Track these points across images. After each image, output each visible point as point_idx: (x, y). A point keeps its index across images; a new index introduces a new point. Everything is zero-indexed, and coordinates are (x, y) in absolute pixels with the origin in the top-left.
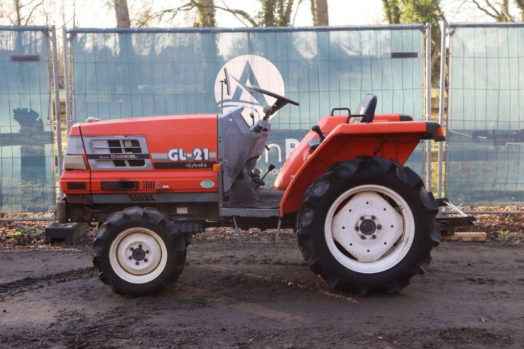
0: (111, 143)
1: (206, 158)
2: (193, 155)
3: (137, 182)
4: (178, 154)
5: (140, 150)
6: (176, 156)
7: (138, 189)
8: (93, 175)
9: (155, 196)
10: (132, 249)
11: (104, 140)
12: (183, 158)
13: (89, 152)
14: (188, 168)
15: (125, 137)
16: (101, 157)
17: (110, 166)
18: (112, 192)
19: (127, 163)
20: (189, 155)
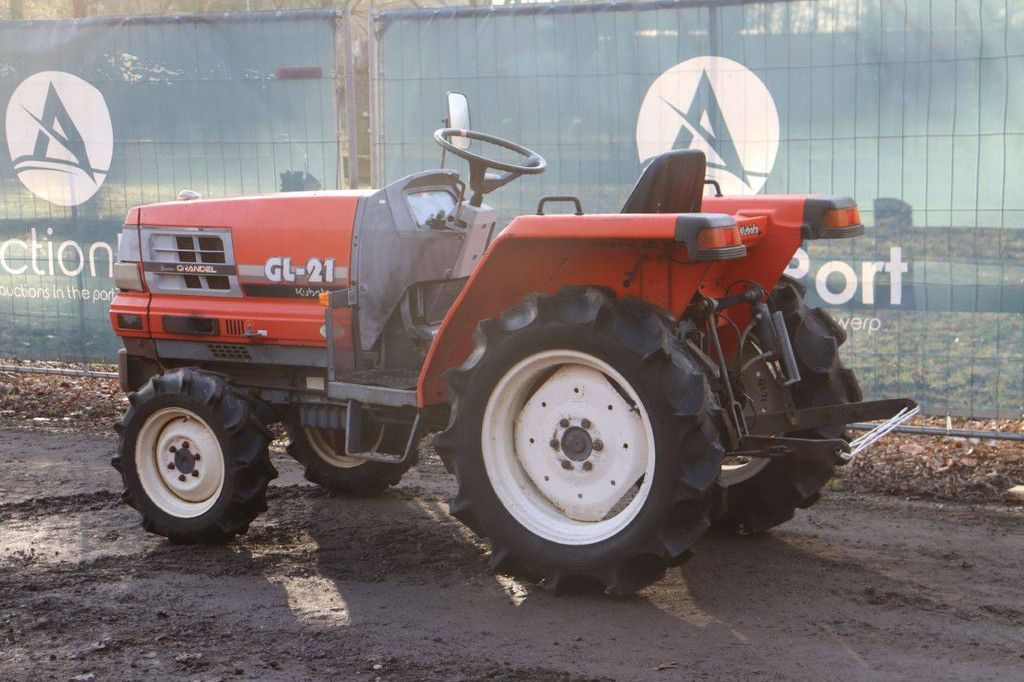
0: (181, 241)
1: (329, 278)
2: (306, 271)
3: (217, 321)
4: (282, 267)
5: (221, 258)
6: (278, 271)
7: (218, 334)
8: (155, 303)
9: (251, 351)
10: (173, 450)
11: (169, 235)
12: (290, 278)
13: (147, 259)
14: (299, 296)
15: (201, 230)
16: (163, 268)
17: (176, 286)
18: (180, 337)
19: (203, 282)
20: (300, 271)
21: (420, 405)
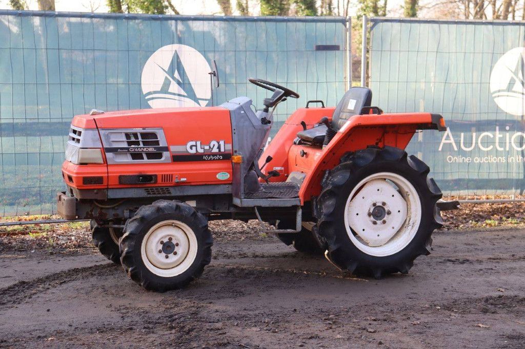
0: (128, 136)
1: (222, 150)
2: (210, 147)
3: (156, 176)
4: (196, 146)
5: (157, 143)
6: (194, 148)
7: (156, 182)
8: (110, 169)
9: (172, 190)
10: (162, 242)
11: (121, 133)
12: (201, 151)
13: (106, 146)
14: (205, 160)
15: (143, 129)
16: (119, 150)
17: (128, 159)
18: (129, 186)
19: (145, 156)
20: (207, 147)
21: (302, 204)
